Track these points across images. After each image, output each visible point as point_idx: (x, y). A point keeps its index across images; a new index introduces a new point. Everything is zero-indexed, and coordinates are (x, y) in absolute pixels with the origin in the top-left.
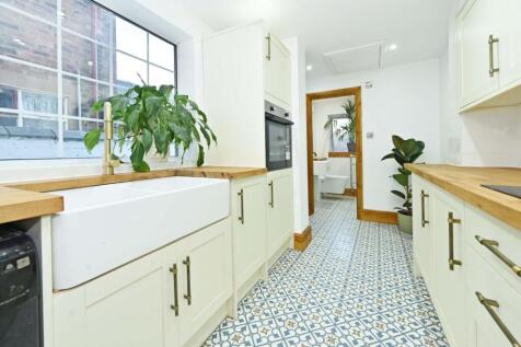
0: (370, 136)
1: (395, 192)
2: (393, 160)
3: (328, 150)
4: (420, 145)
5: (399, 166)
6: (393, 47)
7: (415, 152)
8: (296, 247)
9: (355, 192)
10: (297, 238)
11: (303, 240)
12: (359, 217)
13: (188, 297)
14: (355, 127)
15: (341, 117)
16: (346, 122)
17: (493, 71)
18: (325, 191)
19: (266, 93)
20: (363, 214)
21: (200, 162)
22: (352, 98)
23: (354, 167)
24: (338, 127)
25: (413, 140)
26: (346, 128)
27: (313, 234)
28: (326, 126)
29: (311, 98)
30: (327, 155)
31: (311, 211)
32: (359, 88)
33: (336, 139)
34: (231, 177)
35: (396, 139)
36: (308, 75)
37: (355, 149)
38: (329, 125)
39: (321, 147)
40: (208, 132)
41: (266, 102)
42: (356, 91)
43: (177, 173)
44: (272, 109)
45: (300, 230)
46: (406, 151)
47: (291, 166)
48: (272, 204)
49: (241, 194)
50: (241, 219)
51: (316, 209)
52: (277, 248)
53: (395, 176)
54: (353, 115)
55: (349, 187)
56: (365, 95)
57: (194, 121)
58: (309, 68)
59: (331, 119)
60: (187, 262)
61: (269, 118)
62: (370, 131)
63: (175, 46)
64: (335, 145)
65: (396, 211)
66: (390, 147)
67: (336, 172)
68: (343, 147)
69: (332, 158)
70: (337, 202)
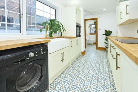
0: (100, 29)
1: (105, 43)
2: (105, 35)
3: (89, 33)
4: (111, 32)
5: (106, 37)
6: (105, 9)
7: (110, 33)
8: (82, 55)
9: (96, 43)
10: (82, 53)
11: (83, 53)
12: (97, 49)
13: (64, 59)
14: (96, 27)
15: (93, 24)
16: (94, 26)
17: (121, 18)
18: (89, 43)
19: (76, 21)
20: (98, 48)
21: (61, 35)
22: (96, 20)
23: (96, 37)
24: (92, 27)
25: (109, 31)
26: (94, 27)
27: (86, 52)
28: (89, 27)
29: (85, 20)
30: (89, 34)
31: (85, 48)
32: (97, 18)
33: (91, 30)
34: (70, 38)
35: (105, 30)
36: (85, 15)
37: (96, 32)
38: (90, 26)
39: (88, 32)
40: (64, 29)
41: (76, 23)
42: (96, 19)
43: (58, 37)
44: (77, 24)
45: (83, 51)
46: (108, 33)
47: (81, 36)
48: (77, 44)
49: (72, 42)
50: (72, 47)
51: (86, 47)
52: (78, 54)
53: (105, 39)
54: (96, 24)
55: (95, 42)
56: (98, 20)
57: (61, 27)
58: (85, 13)
59: (90, 25)
60: (64, 53)
61: (77, 26)
62: (100, 28)
63: (55, 10)
64: (91, 31)
65: (105, 47)
66: (104, 32)
67: (92, 38)
68: (93, 32)
69: (91, 35)
70: (91, 46)
